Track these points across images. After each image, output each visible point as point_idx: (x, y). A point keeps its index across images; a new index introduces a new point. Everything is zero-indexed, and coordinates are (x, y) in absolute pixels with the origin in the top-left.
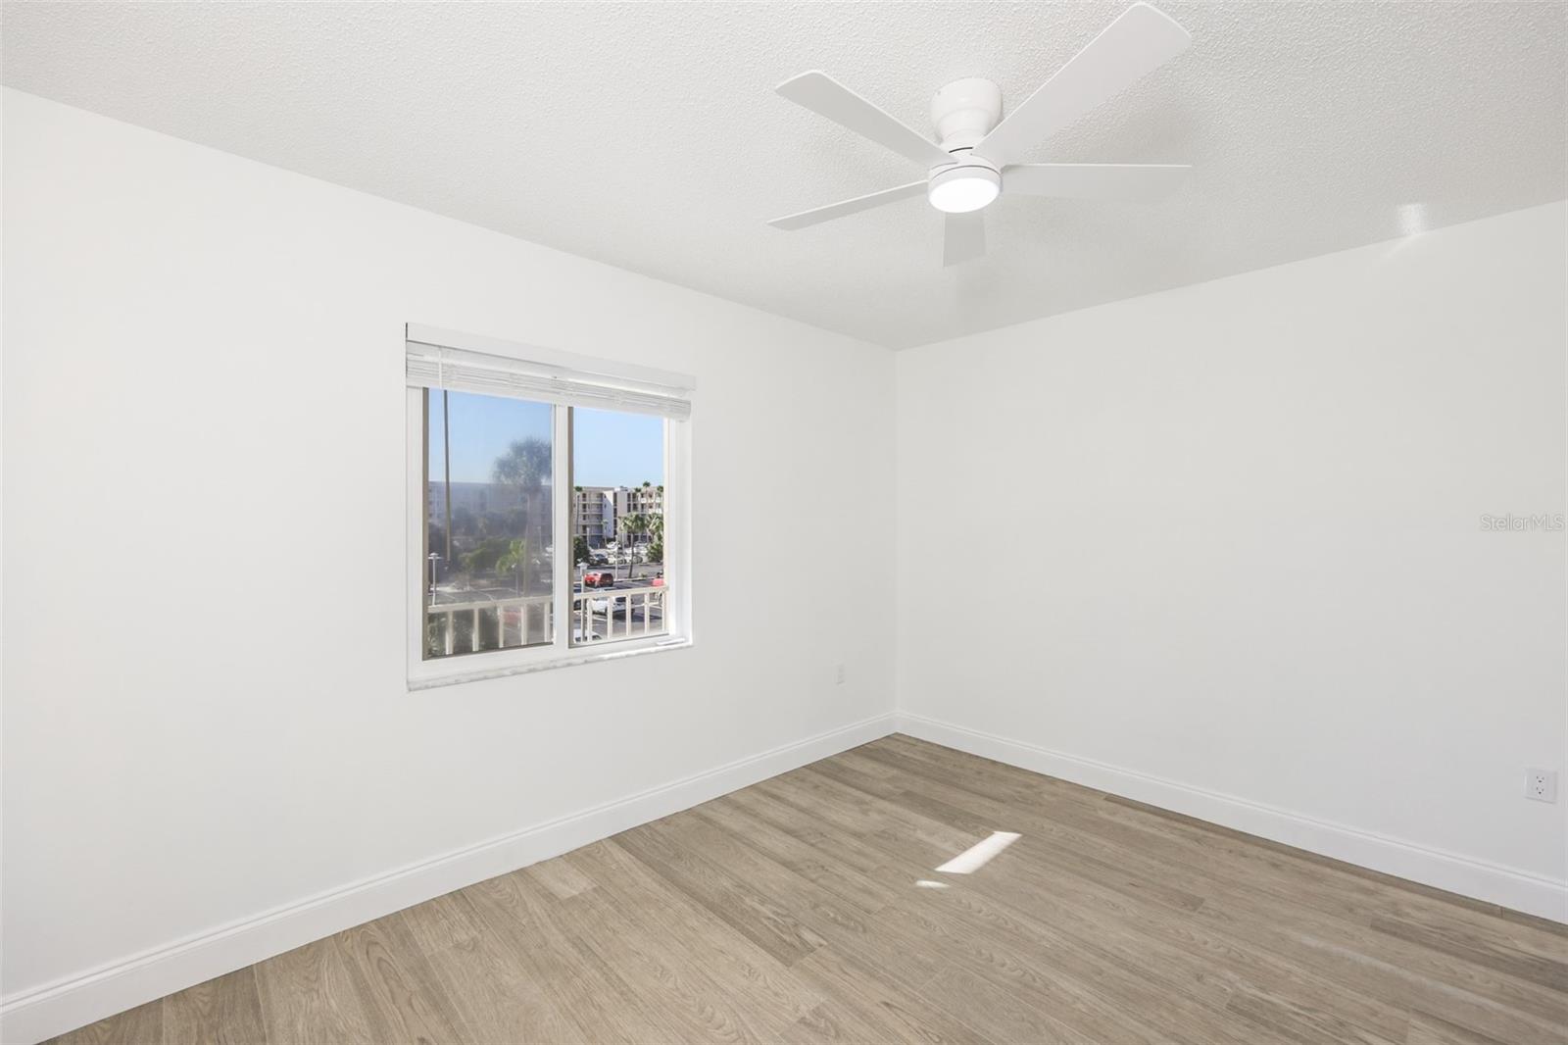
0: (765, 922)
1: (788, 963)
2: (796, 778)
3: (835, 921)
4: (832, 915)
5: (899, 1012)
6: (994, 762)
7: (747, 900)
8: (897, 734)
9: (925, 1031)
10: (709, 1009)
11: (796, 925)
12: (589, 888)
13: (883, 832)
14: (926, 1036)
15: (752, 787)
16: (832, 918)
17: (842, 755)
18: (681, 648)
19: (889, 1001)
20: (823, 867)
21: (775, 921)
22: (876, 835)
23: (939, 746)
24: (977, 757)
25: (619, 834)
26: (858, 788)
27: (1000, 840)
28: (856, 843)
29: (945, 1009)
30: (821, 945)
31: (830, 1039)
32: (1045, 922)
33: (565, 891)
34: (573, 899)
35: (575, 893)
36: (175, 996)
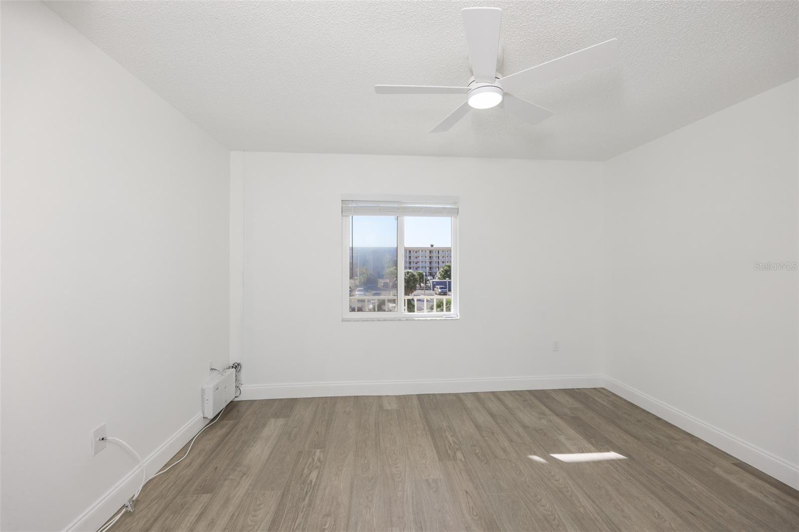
0: (446, 443)
1: (441, 459)
2: (518, 394)
3: (477, 454)
4: (477, 452)
5: (469, 496)
6: (658, 419)
7: (447, 433)
8: (603, 389)
9: (473, 509)
10: (398, 461)
11: (458, 449)
12: (395, 408)
13: (541, 430)
14: (471, 510)
15: (493, 393)
16: (477, 453)
17: (554, 390)
18: (453, 320)
19: (468, 491)
20: (493, 433)
21: (451, 444)
22: (535, 430)
23: (625, 401)
24: (648, 413)
25: (421, 394)
26: (547, 407)
27: (612, 455)
28: (520, 430)
29: (491, 507)
30: (461, 460)
31: (431, 491)
32: (594, 502)
33: (387, 406)
34: (387, 410)
35: (390, 408)
36: (280, 399)
